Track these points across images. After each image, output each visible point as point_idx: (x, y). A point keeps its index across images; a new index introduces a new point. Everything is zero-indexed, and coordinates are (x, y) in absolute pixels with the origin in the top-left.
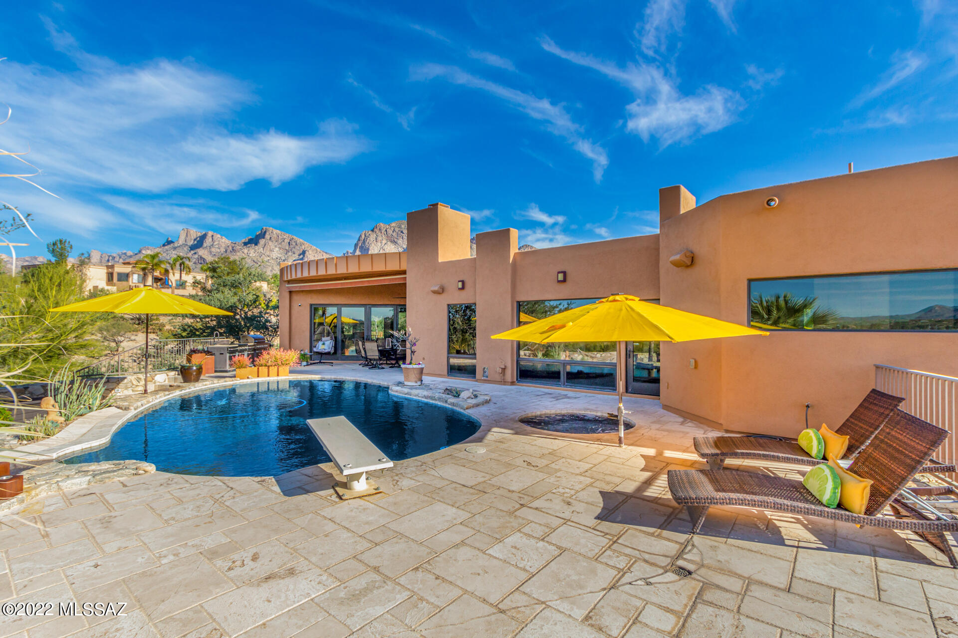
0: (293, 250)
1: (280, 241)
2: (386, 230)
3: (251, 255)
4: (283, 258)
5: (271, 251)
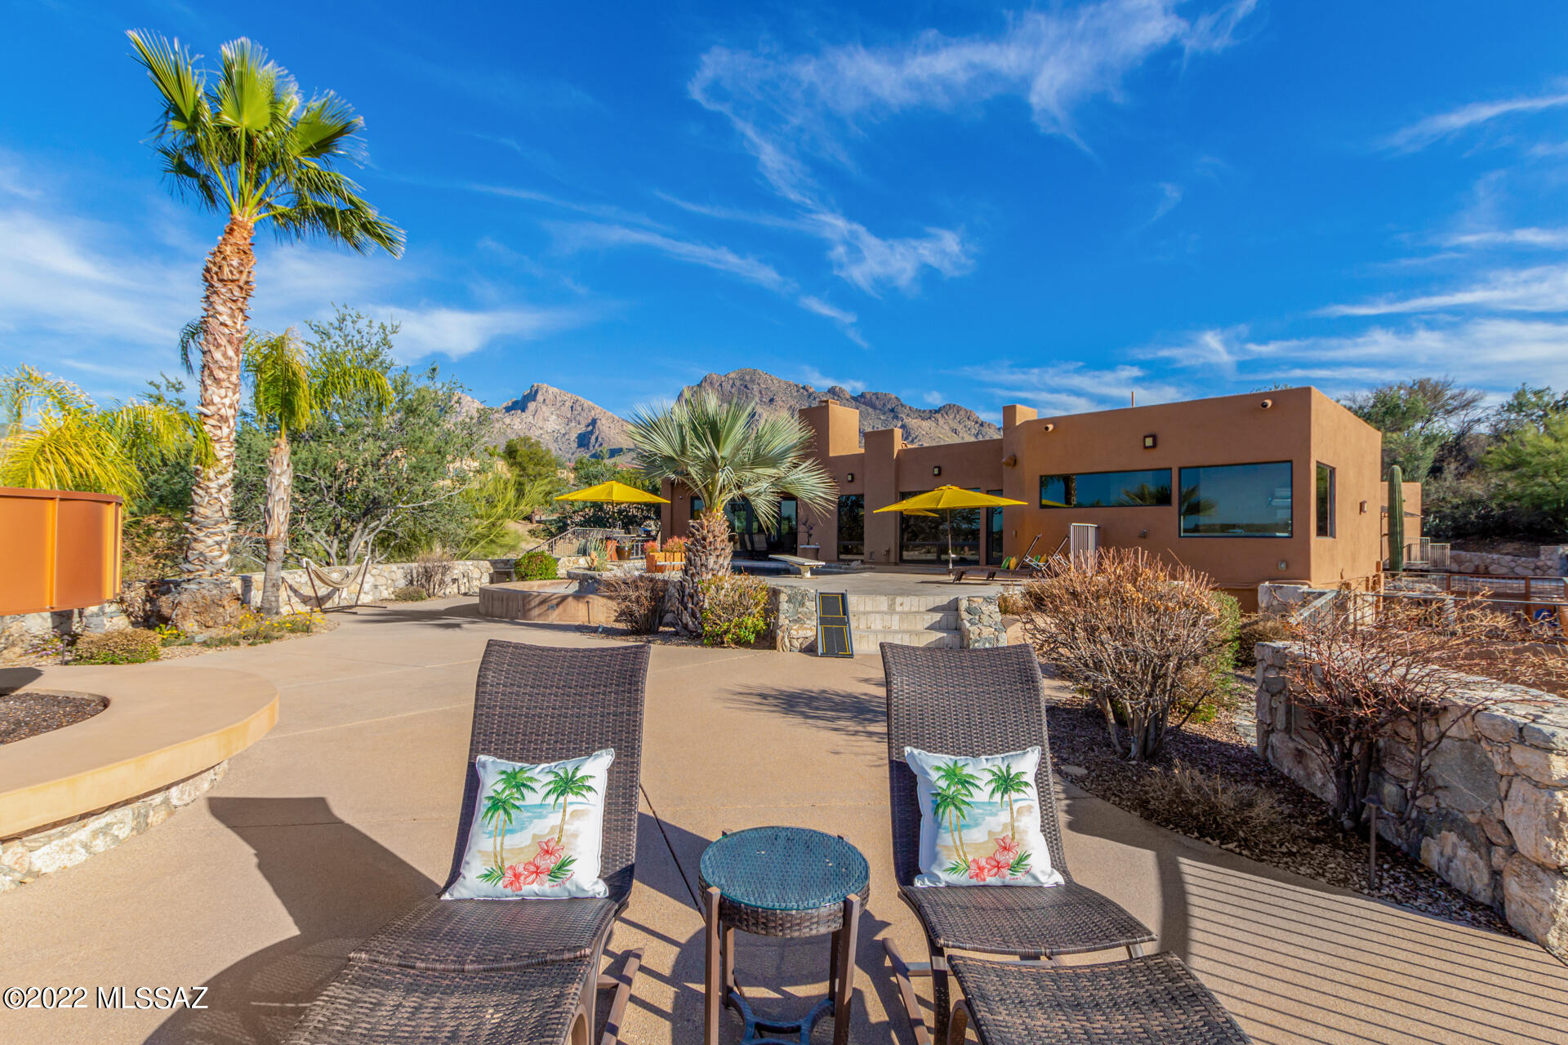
0: (578, 418)
1: (558, 404)
2: (721, 385)
3: (515, 427)
4: (563, 431)
5: (546, 420)
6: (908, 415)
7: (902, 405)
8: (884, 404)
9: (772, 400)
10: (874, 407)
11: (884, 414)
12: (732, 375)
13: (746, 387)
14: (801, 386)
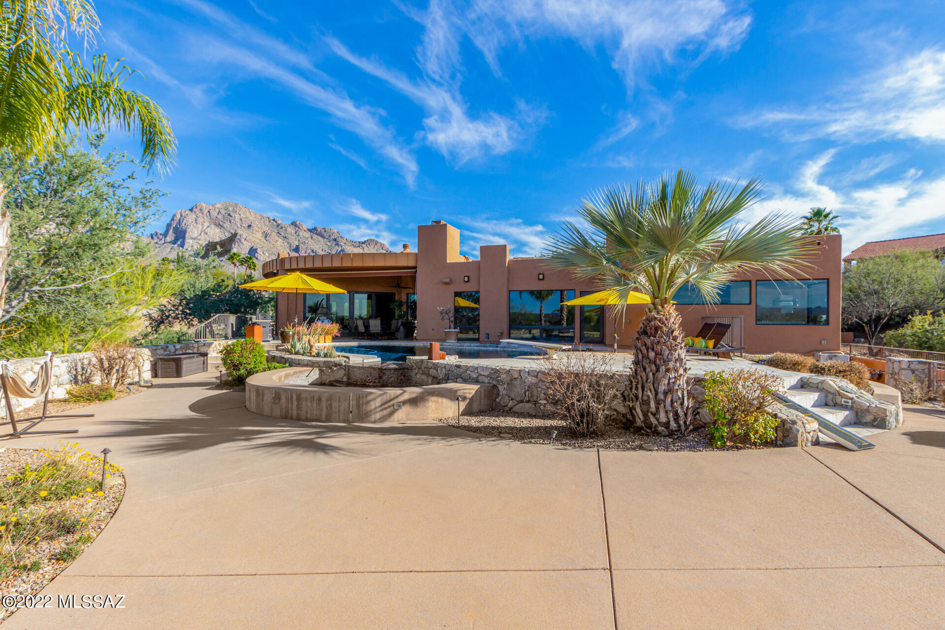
2: (209, 211)
6: (345, 244)
7: (341, 237)
8: (330, 236)
9: (249, 226)
10: (323, 237)
11: (330, 242)
12: (218, 206)
13: (229, 215)
14: (272, 218)
